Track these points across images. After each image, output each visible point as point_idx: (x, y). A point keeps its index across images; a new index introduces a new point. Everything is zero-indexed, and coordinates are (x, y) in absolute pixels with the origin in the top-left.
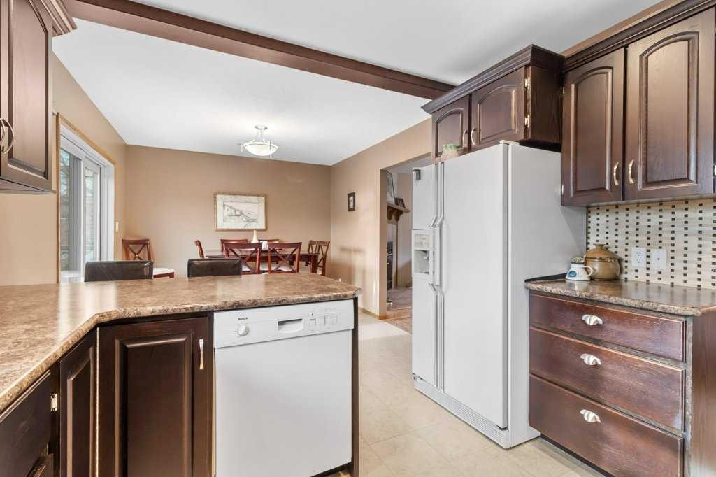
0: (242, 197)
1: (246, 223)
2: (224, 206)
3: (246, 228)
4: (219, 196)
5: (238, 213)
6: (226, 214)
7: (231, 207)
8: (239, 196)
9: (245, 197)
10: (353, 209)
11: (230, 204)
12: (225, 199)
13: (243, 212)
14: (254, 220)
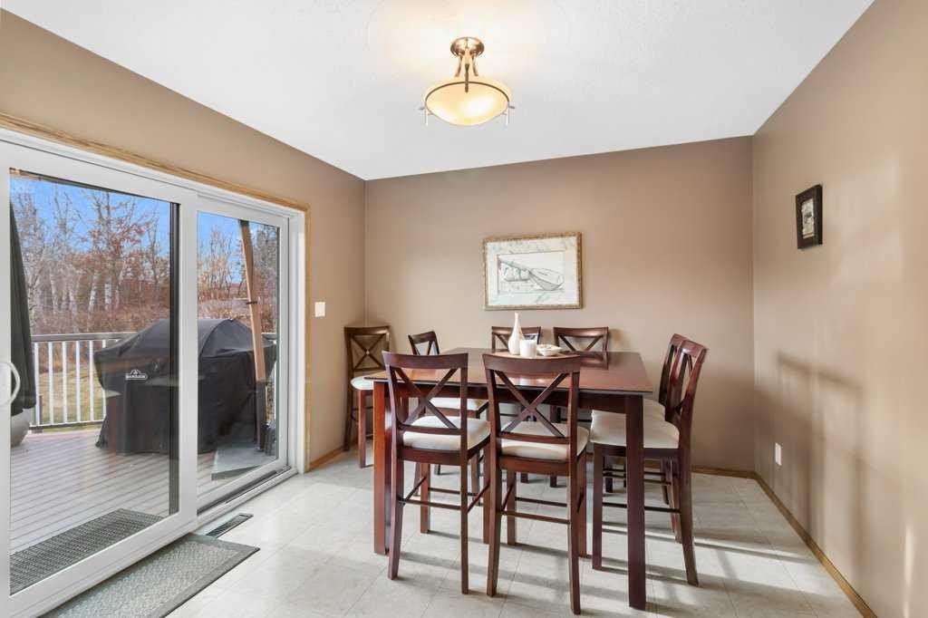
0: (529, 242)
1: (540, 294)
2: (499, 262)
3: (540, 303)
4: (490, 245)
5: (525, 275)
6: (503, 277)
7: (511, 265)
8: (524, 242)
9: (537, 241)
10: (818, 239)
11: (510, 258)
12: (501, 249)
13: (535, 272)
14: (556, 288)
